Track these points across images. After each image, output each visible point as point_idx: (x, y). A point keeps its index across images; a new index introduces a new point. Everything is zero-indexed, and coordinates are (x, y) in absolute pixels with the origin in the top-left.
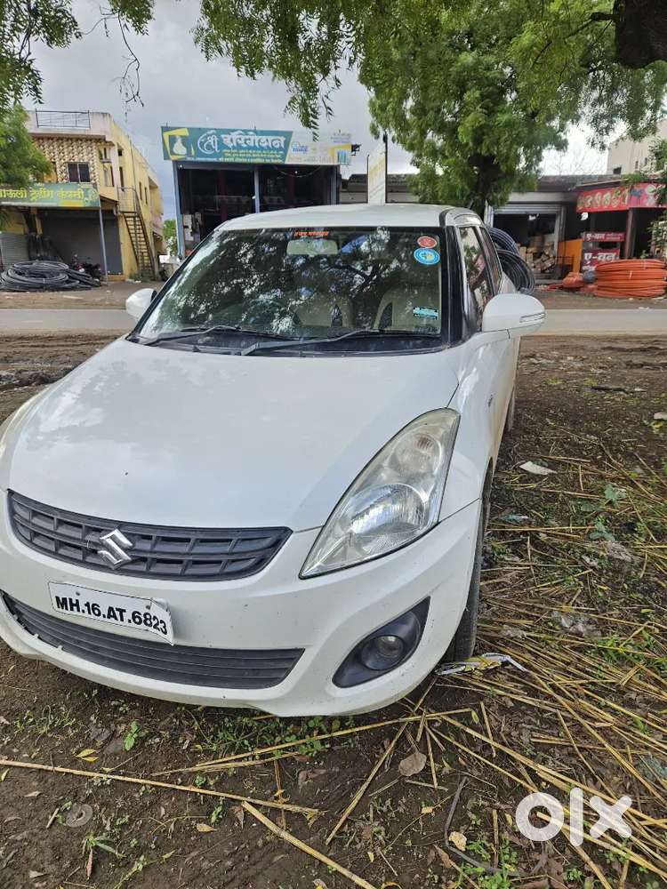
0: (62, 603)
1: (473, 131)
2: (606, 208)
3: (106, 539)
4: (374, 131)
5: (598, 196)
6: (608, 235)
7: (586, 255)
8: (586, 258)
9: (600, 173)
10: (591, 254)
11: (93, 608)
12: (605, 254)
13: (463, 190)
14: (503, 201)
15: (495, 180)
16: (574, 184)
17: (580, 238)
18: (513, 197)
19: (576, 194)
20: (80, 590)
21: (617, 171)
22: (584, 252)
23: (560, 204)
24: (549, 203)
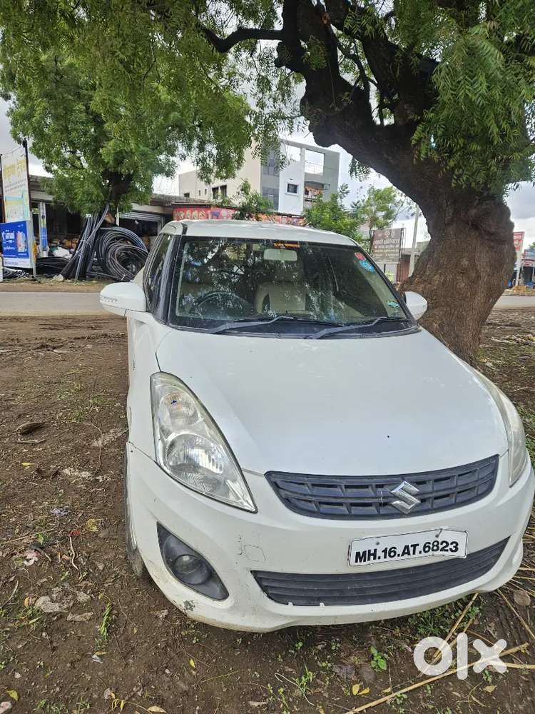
0: (360, 557)
1: (116, 153)
3: (397, 491)
4: (15, 136)
5: (188, 213)
9: (174, 195)
11: (389, 552)
13: (98, 196)
14: (129, 209)
15: (125, 193)
16: (170, 202)
18: (135, 207)
19: (171, 209)
20: (379, 540)
21: (187, 195)
23: (161, 215)
24: (155, 213)
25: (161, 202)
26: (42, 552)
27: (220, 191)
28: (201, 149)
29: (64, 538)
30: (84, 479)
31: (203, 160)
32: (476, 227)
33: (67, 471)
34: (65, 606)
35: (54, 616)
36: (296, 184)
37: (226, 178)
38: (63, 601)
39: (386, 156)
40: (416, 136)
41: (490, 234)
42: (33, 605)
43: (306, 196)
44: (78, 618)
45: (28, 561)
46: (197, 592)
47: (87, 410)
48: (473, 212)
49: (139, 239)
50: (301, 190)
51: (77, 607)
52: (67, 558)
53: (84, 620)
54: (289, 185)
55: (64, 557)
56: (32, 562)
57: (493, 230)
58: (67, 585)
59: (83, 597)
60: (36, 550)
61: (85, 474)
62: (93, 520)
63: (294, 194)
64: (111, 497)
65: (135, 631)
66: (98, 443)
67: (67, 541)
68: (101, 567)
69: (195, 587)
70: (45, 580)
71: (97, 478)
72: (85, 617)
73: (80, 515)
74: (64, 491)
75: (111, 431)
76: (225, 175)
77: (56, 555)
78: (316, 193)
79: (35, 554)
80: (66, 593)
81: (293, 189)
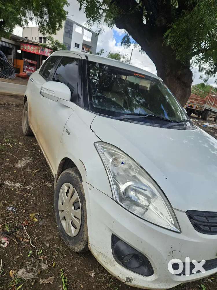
2: (32, 52)
5: (29, 47)
6: (32, 61)
7: (25, 66)
8: (25, 67)
10: (26, 66)
12: (31, 68)
16: (19, 40)
17: (23, 60)
19: (20, 43)
21: (26, 38)
22: (24, 65)
23: (14, 45)
24: (12, 44)
25: (16, 39)
26: (11, 238)
27: (43, 40)
28: (41, 17)
29: (20, 226)
30: (18, 187)
31: (41, 23)
32: (179, 79)
33: (7, 183)
34: (36, 274)
35: (32, 282)
36: (79, 44)
37: (51, 34)
38: (34, 270)
39: (146, 40)
40: (166, 34)
41: (184, 83)
42: (17, 276)
43: (83, 50)
44: (46, 281)
45: (3, 244)
46: (134, 272)
47: (5, 146)
48: (180, 72)
49: (4, 55)
50: (81, 47)
51: (43, 274)
52: (27, 240)
53: (51, 282)
54: (76, 43)
55: (25, 240)
56: (6, 245)
57: (186, 82)
58: (32, 259)
59: (44, 267)
60: (6, 237)
61: (18, 185)
62: (33, 215)
63: (77, 48)
64: (37, 199)
65: (82, 287)
66: (19, 166)
67: (23, 229)
68: (48, 245)
69: (132, 269)
70: (18, 257)
71: (25, 187)
72: (50, 280)
73: (24, 211)
74: (9, 195)
75: (23, 159)
76: (51, 32)
77: (20, 239)
78: (87, 50)
79: (6, 239)
80: (34, 265)
81: (77, 46)
